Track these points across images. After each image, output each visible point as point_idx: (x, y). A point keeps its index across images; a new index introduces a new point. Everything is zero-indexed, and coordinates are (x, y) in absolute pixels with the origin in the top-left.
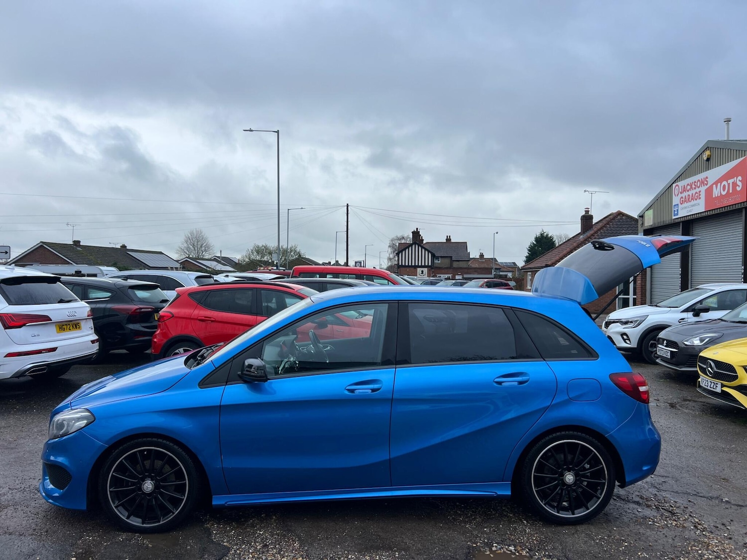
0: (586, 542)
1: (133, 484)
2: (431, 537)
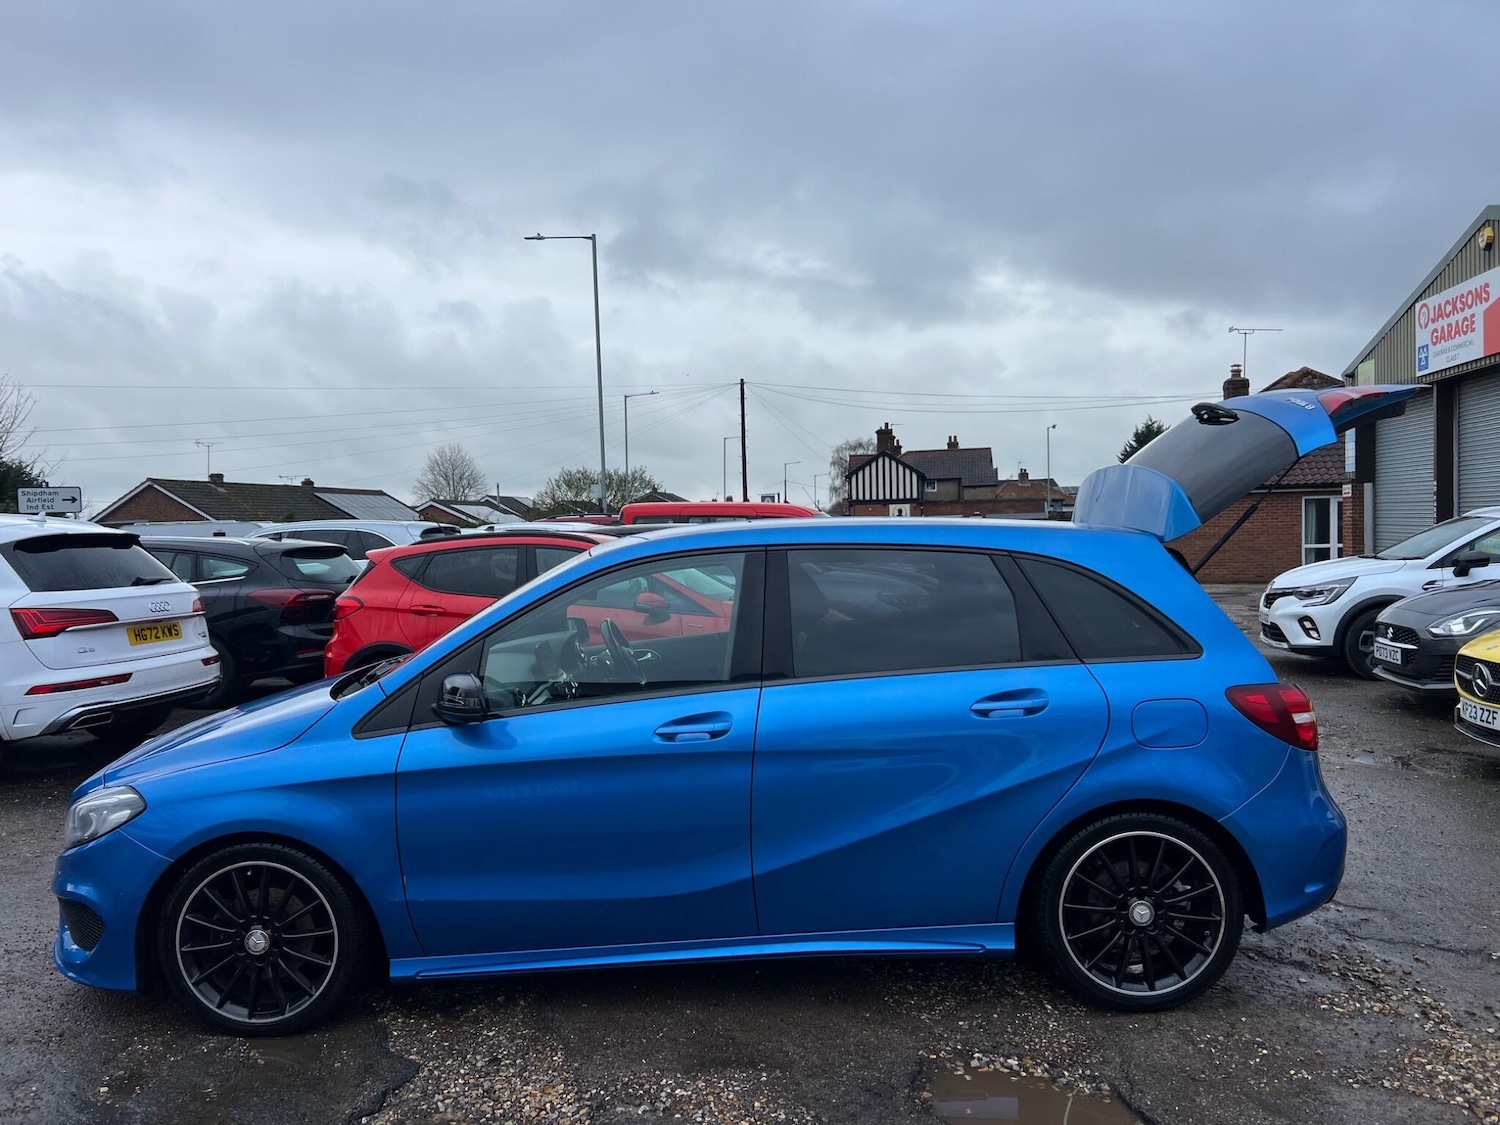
0: (1175, 1049)
1: (228, 937)
2: (843, 1039)
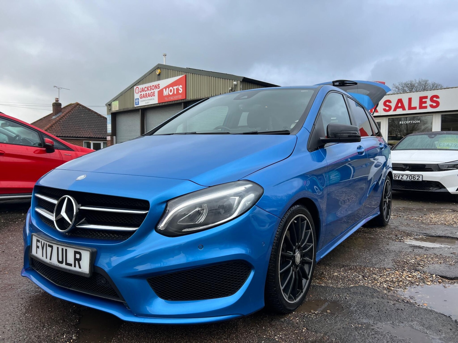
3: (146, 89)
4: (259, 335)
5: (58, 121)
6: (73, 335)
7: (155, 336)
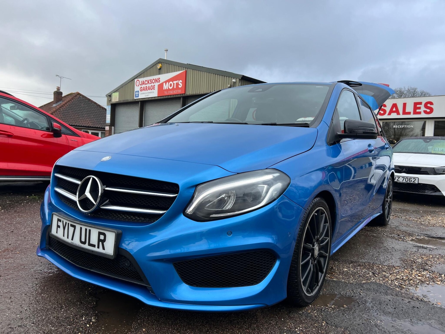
3: (146, 82)
4: (279, 327)
5: (58, 109)
6: (92, 318)
7: (176, 323)
